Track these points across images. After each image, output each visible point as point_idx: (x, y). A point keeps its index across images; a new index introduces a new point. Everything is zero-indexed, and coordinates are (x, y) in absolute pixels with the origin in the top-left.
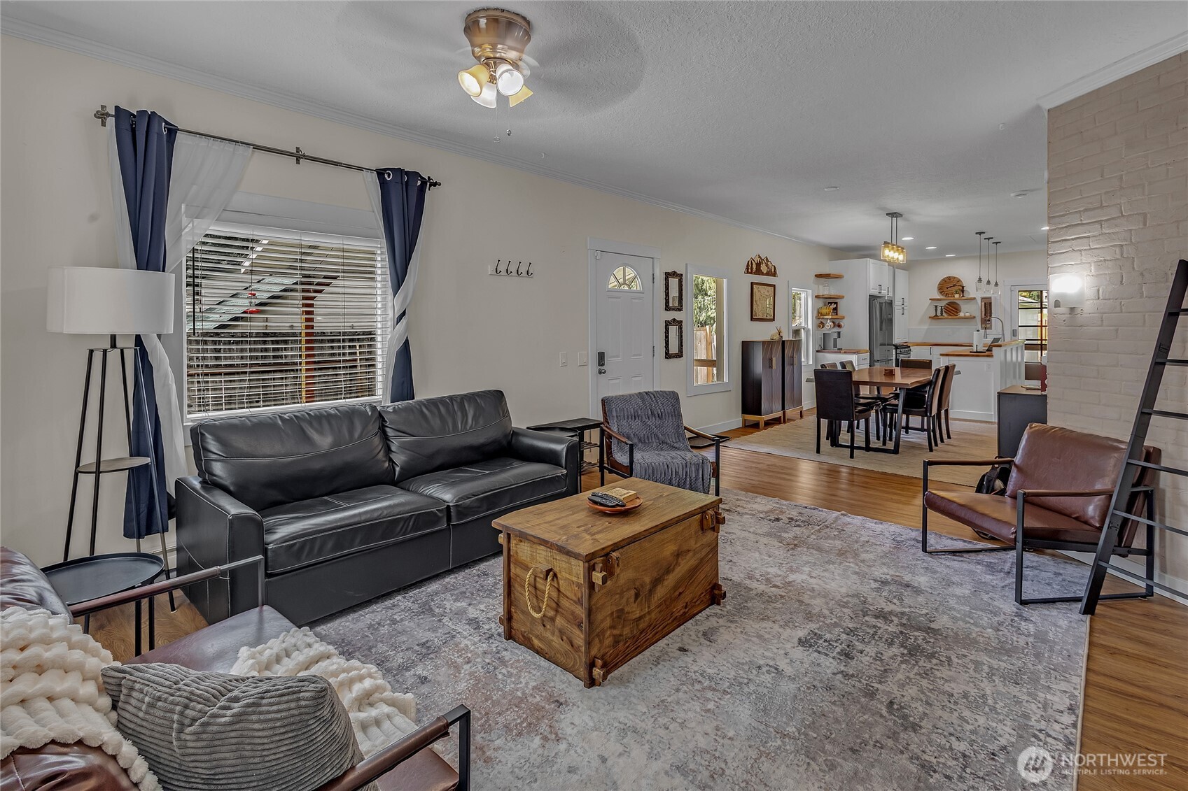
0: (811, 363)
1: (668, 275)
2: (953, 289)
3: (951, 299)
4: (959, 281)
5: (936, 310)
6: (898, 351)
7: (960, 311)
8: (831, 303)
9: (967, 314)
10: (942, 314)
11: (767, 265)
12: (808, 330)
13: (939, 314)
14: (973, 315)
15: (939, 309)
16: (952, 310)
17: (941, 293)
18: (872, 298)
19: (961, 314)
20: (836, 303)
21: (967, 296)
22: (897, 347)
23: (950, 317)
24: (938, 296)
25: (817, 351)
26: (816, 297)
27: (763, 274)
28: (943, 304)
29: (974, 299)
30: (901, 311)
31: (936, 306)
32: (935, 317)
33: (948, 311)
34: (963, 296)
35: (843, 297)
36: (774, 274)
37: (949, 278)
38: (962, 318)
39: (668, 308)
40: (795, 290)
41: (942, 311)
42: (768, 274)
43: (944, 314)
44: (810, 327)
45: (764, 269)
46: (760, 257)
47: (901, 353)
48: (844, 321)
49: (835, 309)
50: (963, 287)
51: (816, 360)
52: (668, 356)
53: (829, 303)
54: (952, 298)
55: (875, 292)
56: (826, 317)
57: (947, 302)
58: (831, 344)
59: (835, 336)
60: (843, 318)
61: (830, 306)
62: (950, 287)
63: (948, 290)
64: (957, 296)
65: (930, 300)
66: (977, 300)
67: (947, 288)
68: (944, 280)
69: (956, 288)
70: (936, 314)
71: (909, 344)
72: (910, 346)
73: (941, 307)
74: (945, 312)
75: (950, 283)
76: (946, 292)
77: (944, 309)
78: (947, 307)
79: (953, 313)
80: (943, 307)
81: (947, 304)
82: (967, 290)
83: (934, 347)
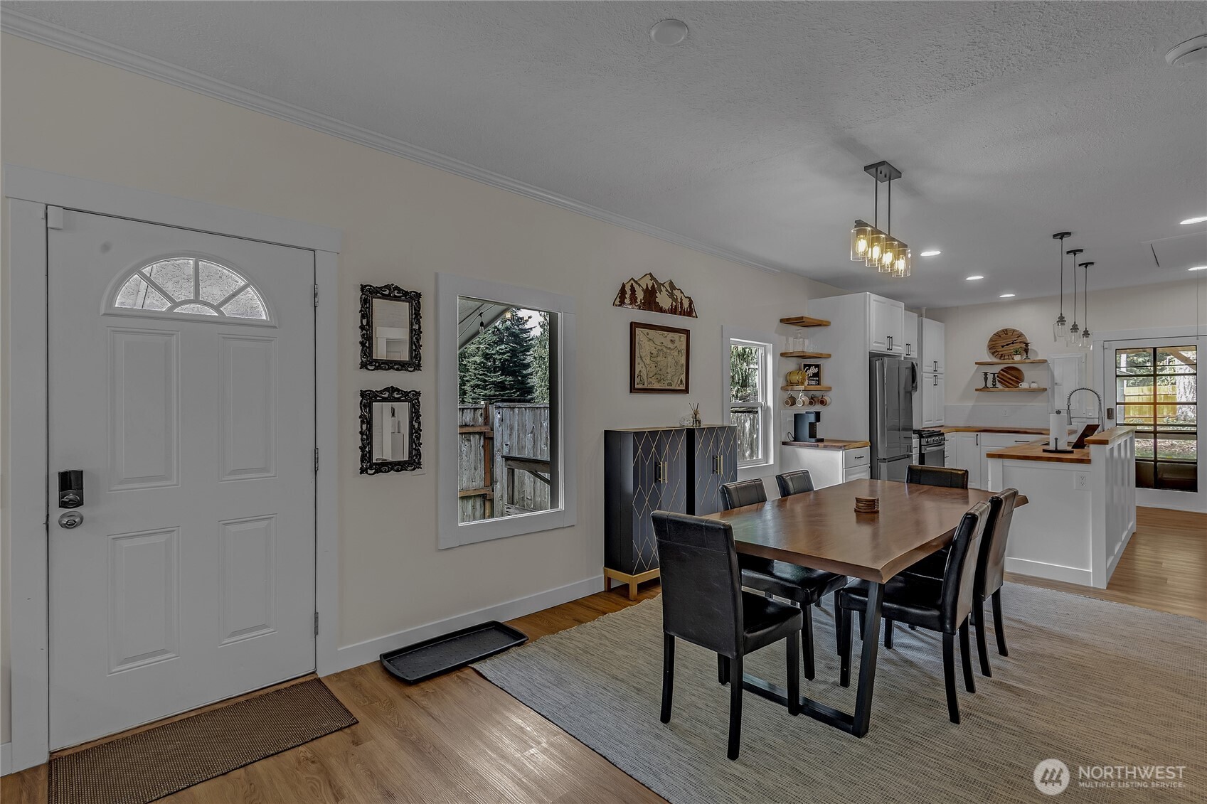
0: (771, 462)
1: (369, 293)
2: (1012, 348)
3: (1008, 363)
4: (1021, 335)
5: (986, 379)
6: (924, 440)
7: (1022, 381)
8: (810, 366)
9: (1034, 386)
10: (994, 385)
11: (671, 295)
12: (768, 408)
13: (990, 384)
14: (1043, 386)
15: (990, 377)
16: (1011, 377)
17: (993, 353)
18: (874, 356)
19: (1024, 385)
20: (817, 366)
21: (1032, 357)
22: (920, 434)
23: (1007, 389)
24: (988, 358)
25: (784, 443)
26: (782, 355)
27: (661, 310)
28: (997, 369)
29: (1045, 361)
30: (932, 381)
31: (986, 374)
32: (984, 390)
33: (1004, 381)
34: (1027, 358)
35: (829, 356)
36: (690, 313)
37: (1006, 331)
38: (1025, 390)
39: (369, 361)
40: (738, 343)
42: (673, 311)
43: (998, 385)
44: (770, 403)
45: (663, 299)
46: (652, 278)
47: (928, 444)
48: (830, 394)
49: (817, 375)
50: (1027, 345)
51: (781, 458)
52: (370, 465)
53: (805, 366)
54: (1011, 361)
55: (882, 348)
56: (796, 388)
57: (1003, 366)
58: (806, 431)
59: (812, 418)
60: (829, 389)
61: (807, 369)
62: (1007, 345)
63: (1003, 349)
64: (1017, 358)
65: (976, 363)
66: (1048, 364)
67: (1003, 347)
68: (997, 335)
69: (1017, 346)
70: (986, 385)
71: (942, 430)
72: (943, 434)
73: (994, 374)
74: (999, 381)
75: (1007, 339)
76: (1001, 353)
77: (998, 377)
78: (1003, 375)
79: (1011, 384)
80: (996, 375)
81: (1002, 370)
82: (1033, 348)
83: (982, 433)
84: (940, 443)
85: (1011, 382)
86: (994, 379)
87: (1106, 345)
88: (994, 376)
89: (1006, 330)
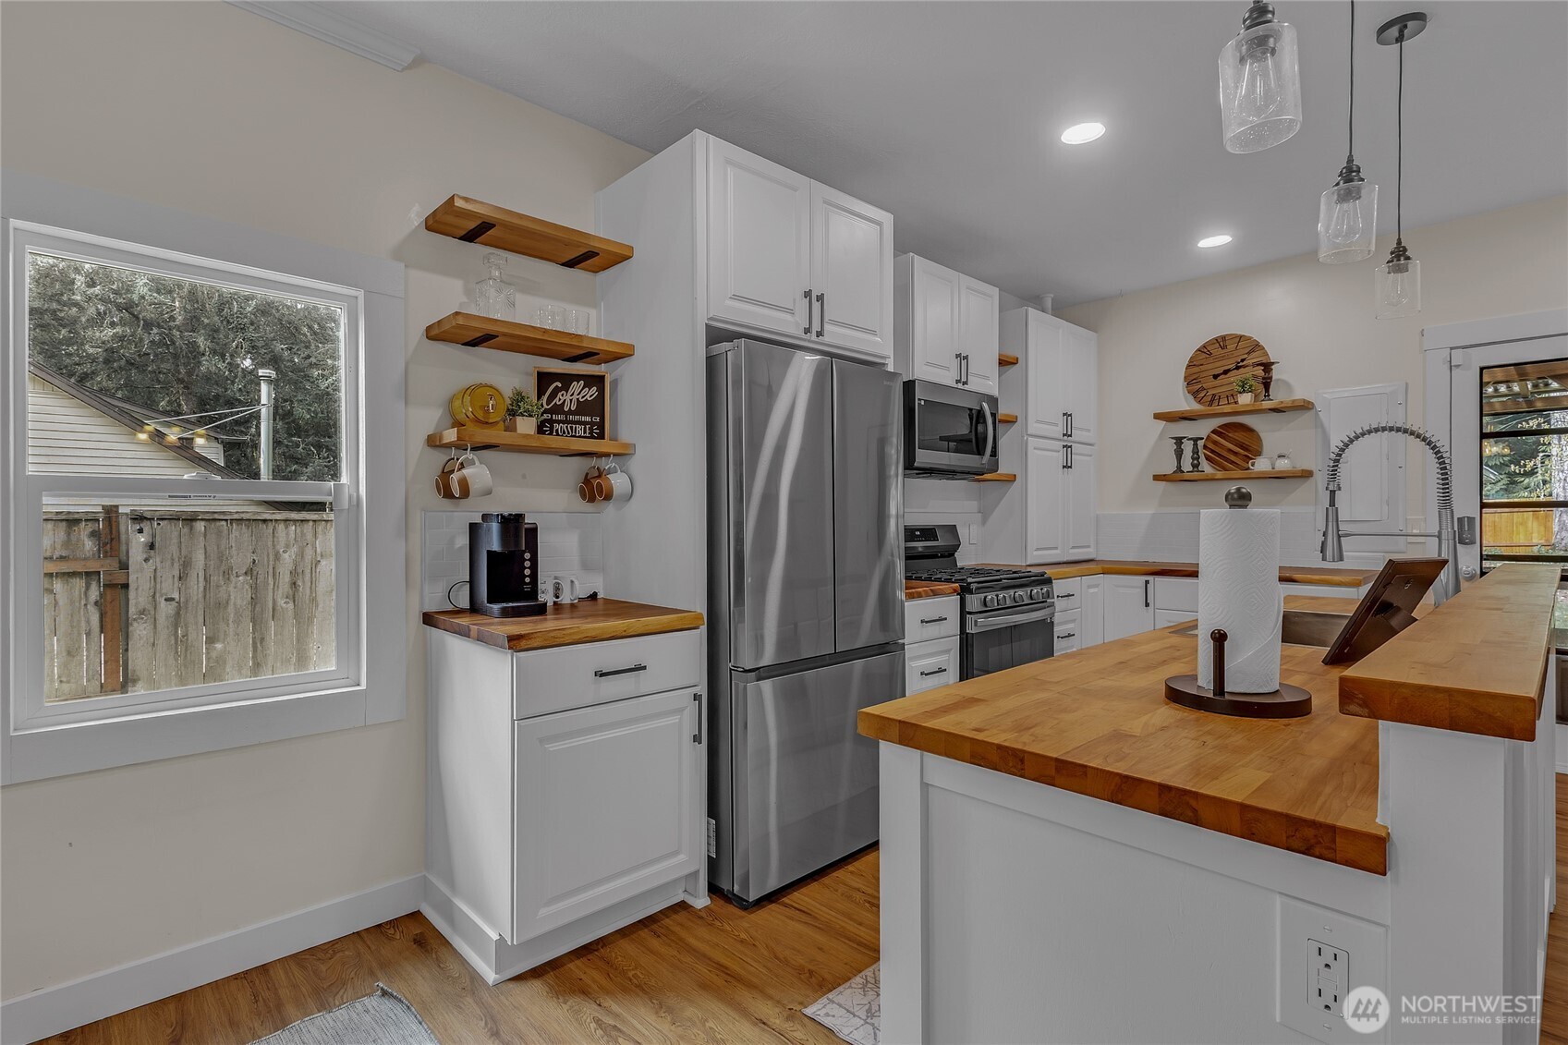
2: (1236, 378)
3: (1225, 414)
4: (1256, 346)
5: (1179, 453)
6: (974, 602)
7: (1259, 453)
9: (1283, 465)
10: (1196, 466)
13: (1187, 466)
14: (1303, 465)
15: (1188, 448)
16: (1233, 448)
17: (1195, 394)
19: (1261, 465)
20: (598, 381)
21: (1278, 396)
23: (1224, 477)
24: (1185, 403)
28: (1203, 429)
29: (1305, 406)
30: (1057, 458)
31: (1179, 441)
32: (1176, 477)
33: (1217, 458)
34: (1268, 399)
37: (1221, 341)
38: (1262, 478)
41: (1196, 456)
43: (1206, 467)
47: (986, 610)
49: (593, 407)
50: (1267, 367)
54: (1232, 409)
57: (1215, 423)
60: (632, 449)
61: (556, 390)
62: (1226, 372)
63: (1217, 382)
64: (1245, 399)
65: (1158, 416)
66: (1317, 412)
67: (1216, 377)
68: (1204, 350)
69: (1246, 373)
70: (1179, 467)
71: (1049, 572)
72: (1049, 581)
73: (1195, 440)
74: (1208, 458)
75: (1223, 358)
76: (1211, 392)
77: (1205, 447)
78: (1215, 443)
79: (1232, 462)
80: (1201, 443)
81: (1214, 432)
82: (1284, 377)
83: (1159, 579)
84: (1044, 602)
85: (1233, 458)
86: (1195, 451)
87: (1458, 357)
88: (1195, 445)
89: (1224, 338)
